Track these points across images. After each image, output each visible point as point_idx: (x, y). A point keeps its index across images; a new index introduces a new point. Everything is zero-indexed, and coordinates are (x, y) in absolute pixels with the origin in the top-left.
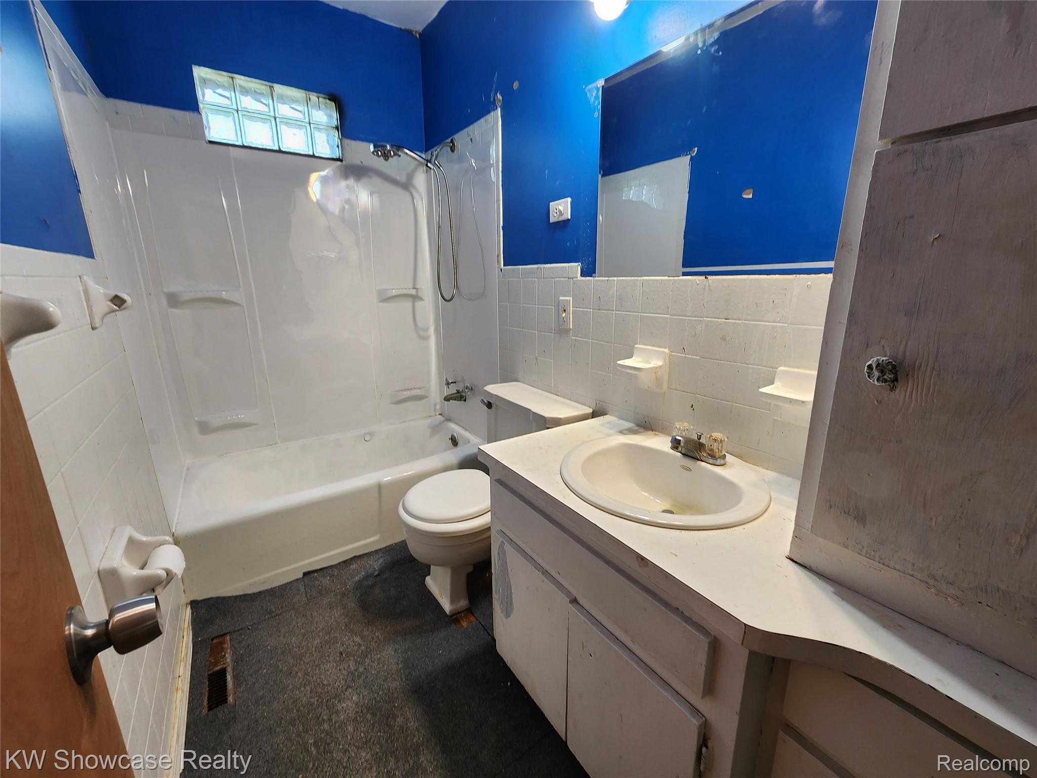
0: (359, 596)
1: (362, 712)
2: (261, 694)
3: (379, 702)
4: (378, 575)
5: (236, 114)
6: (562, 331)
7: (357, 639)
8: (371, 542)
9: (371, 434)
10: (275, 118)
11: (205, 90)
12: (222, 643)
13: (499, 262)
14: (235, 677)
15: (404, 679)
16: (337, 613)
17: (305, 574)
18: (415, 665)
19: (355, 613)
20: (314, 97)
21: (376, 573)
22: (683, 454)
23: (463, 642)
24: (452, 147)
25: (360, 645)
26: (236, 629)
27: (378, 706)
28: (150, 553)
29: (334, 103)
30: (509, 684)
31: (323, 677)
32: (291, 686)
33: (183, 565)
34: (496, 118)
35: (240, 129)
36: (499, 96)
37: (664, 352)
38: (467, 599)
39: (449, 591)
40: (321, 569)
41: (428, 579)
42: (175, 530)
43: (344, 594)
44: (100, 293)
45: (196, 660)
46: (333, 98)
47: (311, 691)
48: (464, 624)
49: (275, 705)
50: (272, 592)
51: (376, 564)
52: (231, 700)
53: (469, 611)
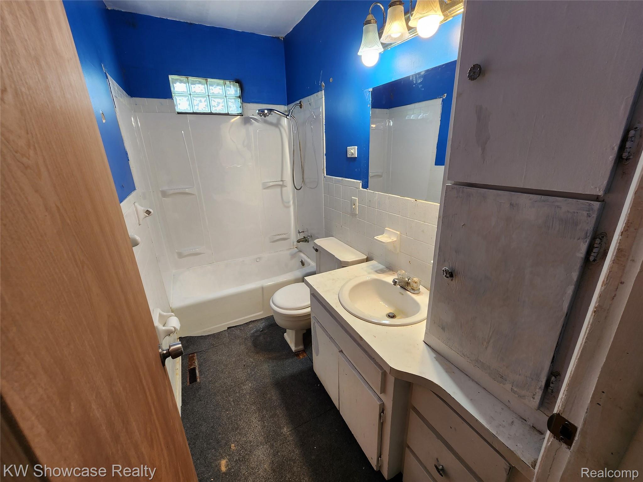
0: (253, 340)
1: (253, 391)
2: (210, 379)
3: (260, 387)
4: (262, 331)
5: (189, 96)
6: (353, 215)
7: (251, 360)
8: (259, 314)
9: (259, 258)
10: (209, 96)
11: (174, 84)
12: (194, 356)
13: (324, 173)
14: (200, 372)
15: (271, 379)
16: (243, 347)
17: (228, 328)
18: (277, 373)
19: (251, 348)
20: (228, 82)
21: (261, 330)
22: (401, 286)
23: (300, 365)
24: (300, 106)
25: (253, 363)
26: (199, 351)
27: (260, 389)
28: (167, 320)
29: (238, 84)
30: (319, 385)
31: (236, 374)
32: (223, 377)
33: (179, 325)
34: (322, 94)
35: (192, 104)
36: (323, 84)
37: (397, 234)
38: (303, 345)
39: (294, 341)
40: (236, 326)
41: (285, 334)
42: (172, 306)
43: (246, 339)
44: (142, 209)
45: (183, 363)
46: (237, 81)
47: (231, 380)
48: (301, 357)
49: (216, 384)
50: (213, 336)
51: (261, 325)
52: (199, 381)
53: (304, 351)
